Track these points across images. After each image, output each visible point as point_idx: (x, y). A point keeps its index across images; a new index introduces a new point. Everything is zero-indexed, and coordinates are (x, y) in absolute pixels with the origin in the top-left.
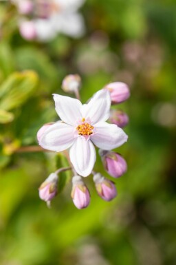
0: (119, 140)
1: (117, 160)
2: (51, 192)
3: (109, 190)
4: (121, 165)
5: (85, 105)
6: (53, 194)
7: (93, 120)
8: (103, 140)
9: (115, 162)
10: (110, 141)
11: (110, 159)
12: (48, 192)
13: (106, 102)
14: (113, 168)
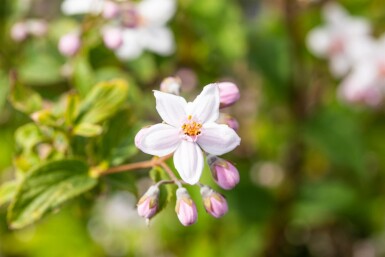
0: (231, 143)
1: (228, 168)
2: (151, 207)
3: (219, 204)
4: (233, 174)
5: (190, 103)
6: (154, 209)
7: (200, 119)
8: (212, 143)
9: (226, 171)
10: (220, 144)
11: (220, 166)
12: (148, 207)
13: (214, 98)
14: (224, 177)
